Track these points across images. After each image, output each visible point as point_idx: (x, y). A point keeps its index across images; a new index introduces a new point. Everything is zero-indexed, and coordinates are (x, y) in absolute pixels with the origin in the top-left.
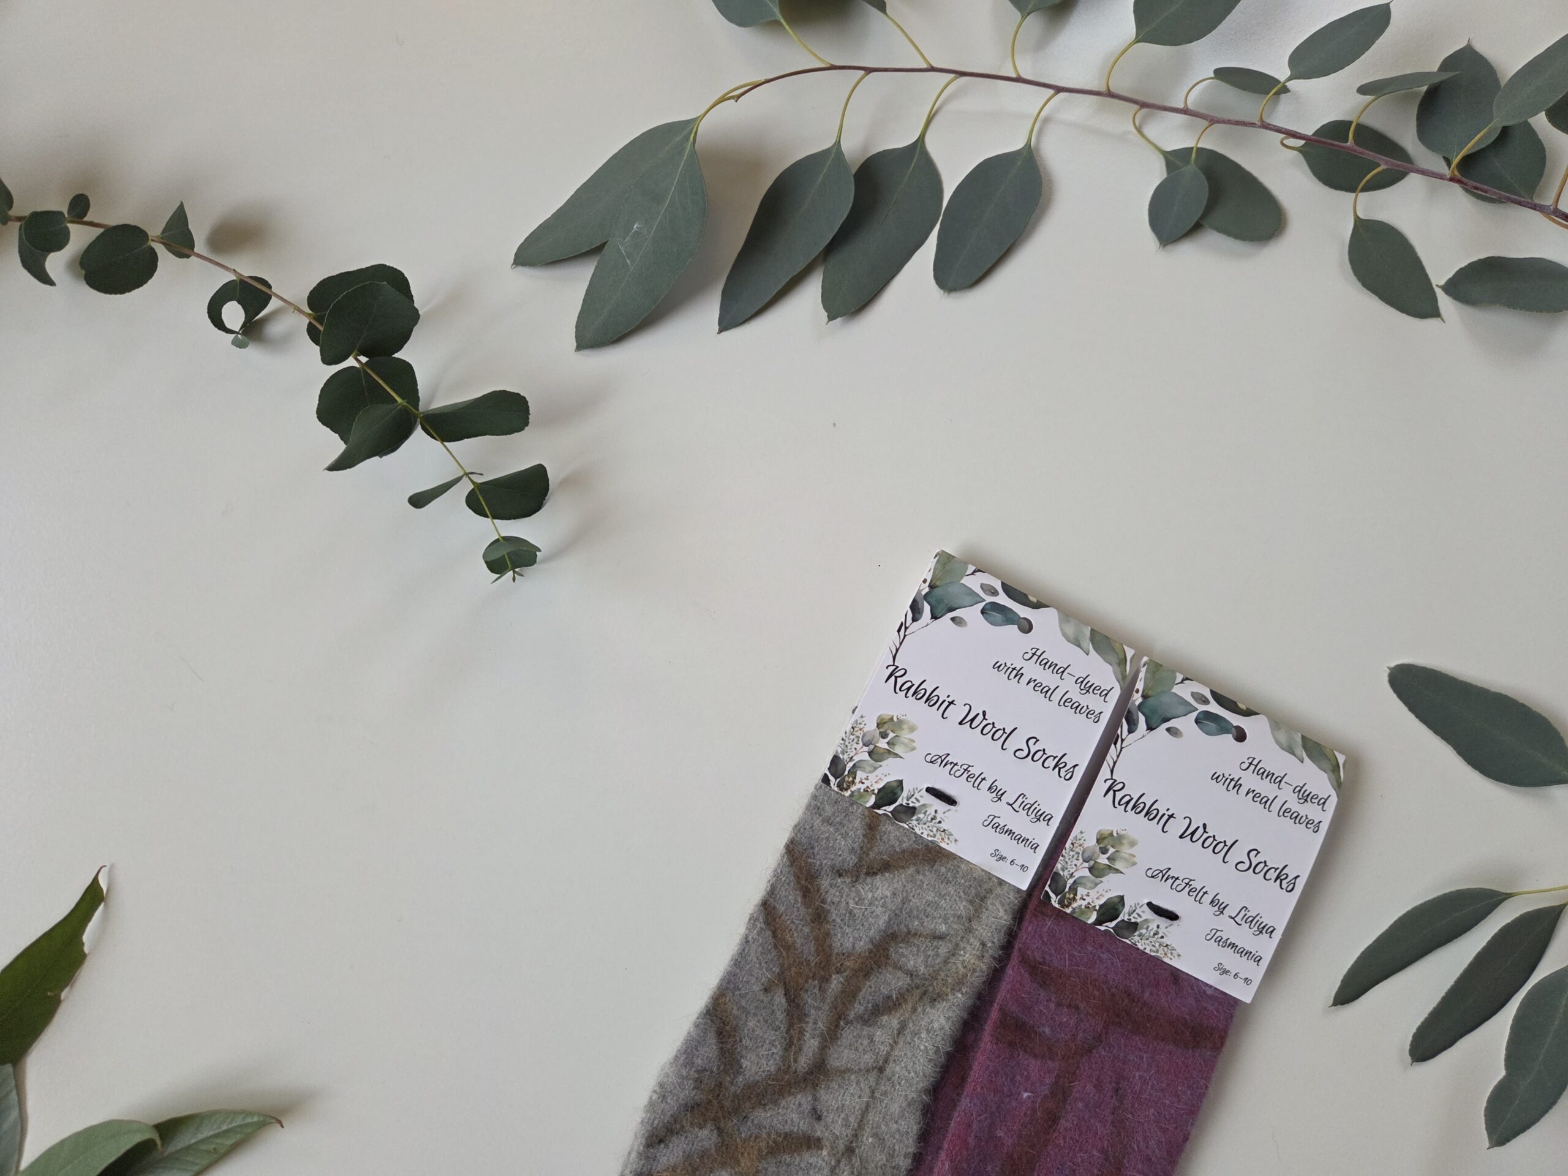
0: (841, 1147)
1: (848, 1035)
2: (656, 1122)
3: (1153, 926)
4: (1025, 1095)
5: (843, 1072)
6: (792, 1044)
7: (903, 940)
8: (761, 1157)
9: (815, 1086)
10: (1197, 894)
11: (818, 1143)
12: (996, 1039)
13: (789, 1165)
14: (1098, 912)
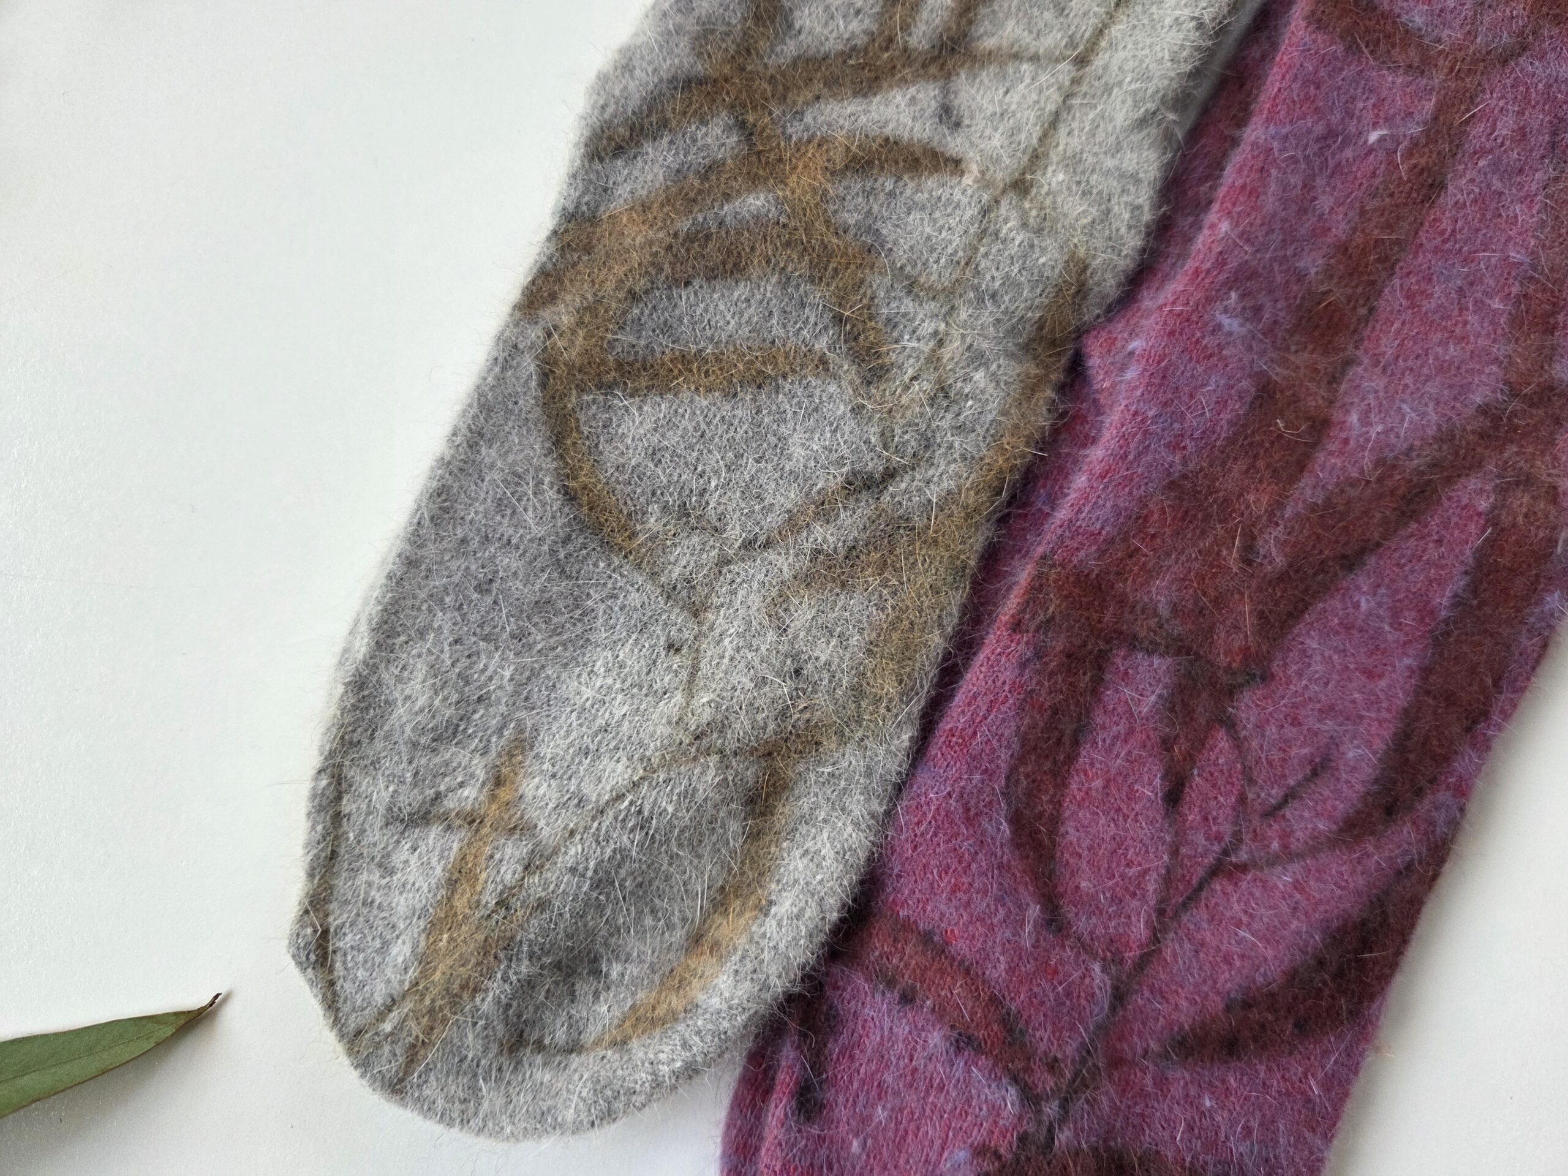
0: (1001, 176)
2: (610, 110)
4: (1373, 137)
8: (833, 173)
9: (946, 76)
11: (956, 165)
12: (1317, 22)
13: (892, 194)
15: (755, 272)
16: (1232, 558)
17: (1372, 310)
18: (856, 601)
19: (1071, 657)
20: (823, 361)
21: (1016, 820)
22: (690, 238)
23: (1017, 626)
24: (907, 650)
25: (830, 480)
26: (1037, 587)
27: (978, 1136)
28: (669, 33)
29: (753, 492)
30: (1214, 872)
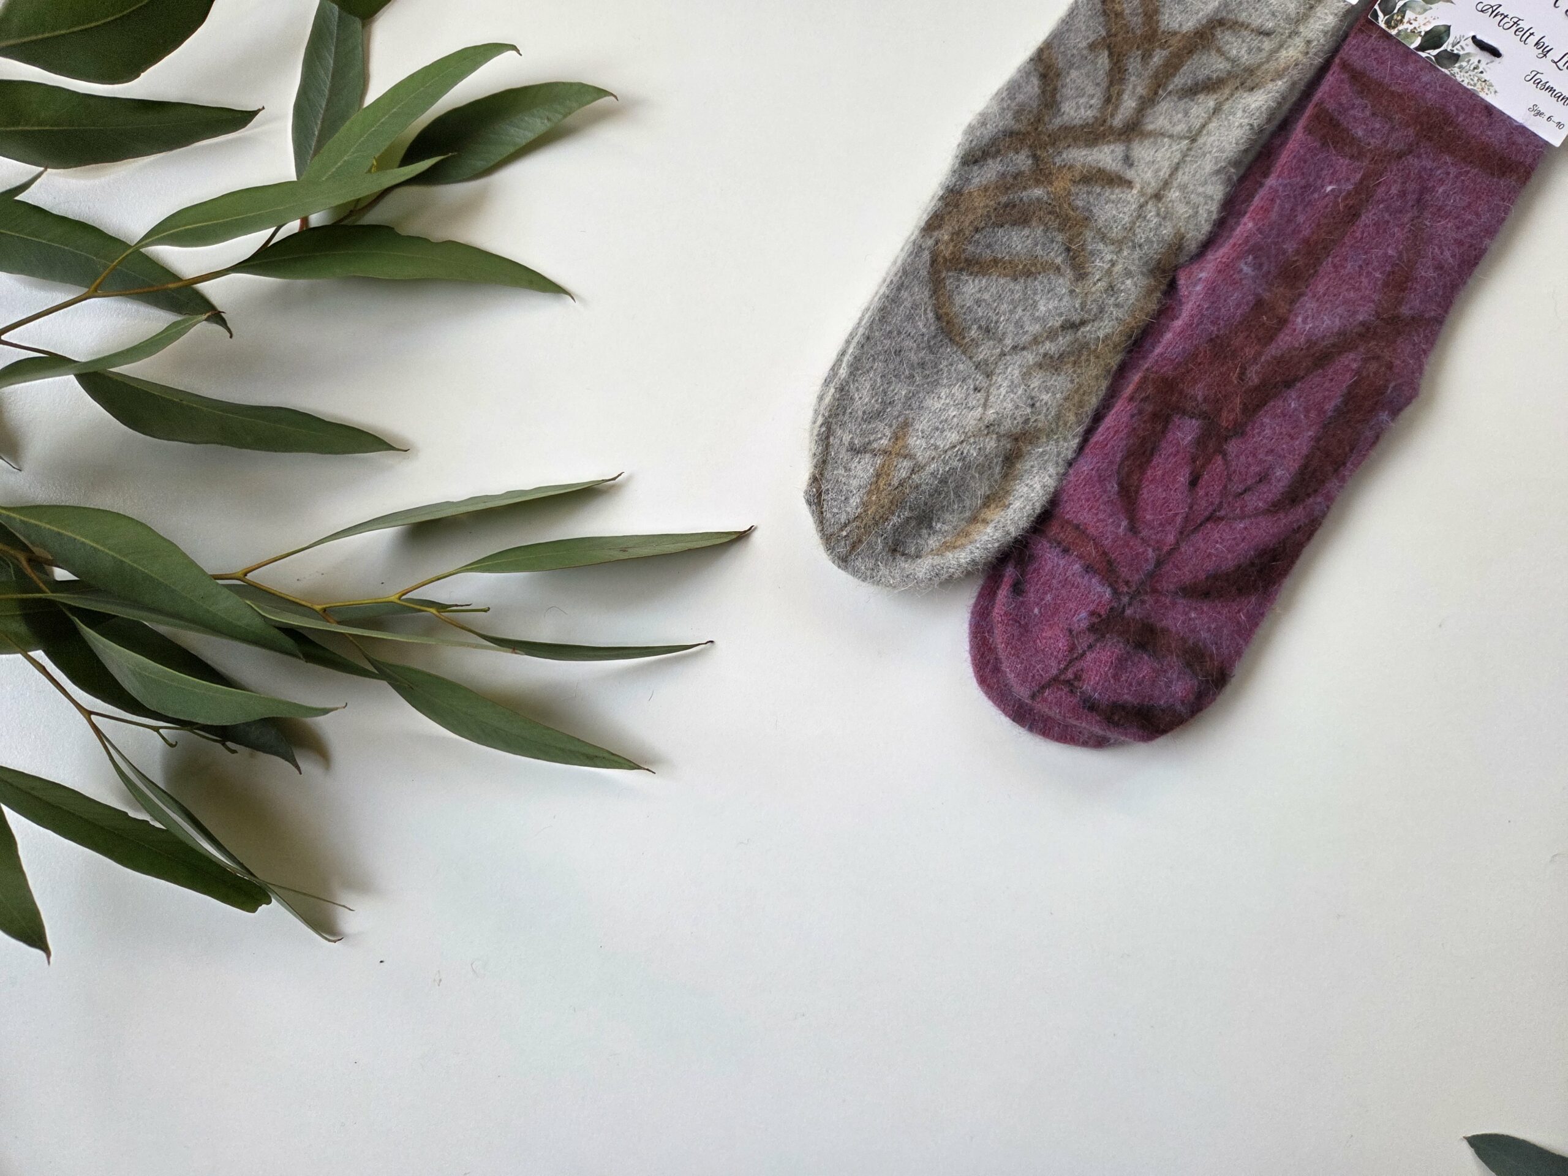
0: (1150, 191)
1: (1164, 106)
2: (974, 143)
3: (1474, 61)
4: (1329, 188)
5: (1155, 134)
6: (1110, 100)
7: (1231, 27)
8: (1074, 182)
9: (1129, 141)
10: (1524, 34)
11: (1129, 184)
12: (1308, 130)
13: (1099, 194)
14: (1423, 37)
15: (1034, 224)
16: (1234, 378)
17: (1316, 271)
18: (1061, 378)
19: (1155, 416)
20: (1058, 269)
21: (1120, 484)
22: (1006, 206)
23: (1131, 399)
24: (1081, 404)
25: (1057, 322)
26: (1144, 379)
27: (1092, 607)
28: (1004, 109)
29: (1019, 324)
30: (1208, 519)
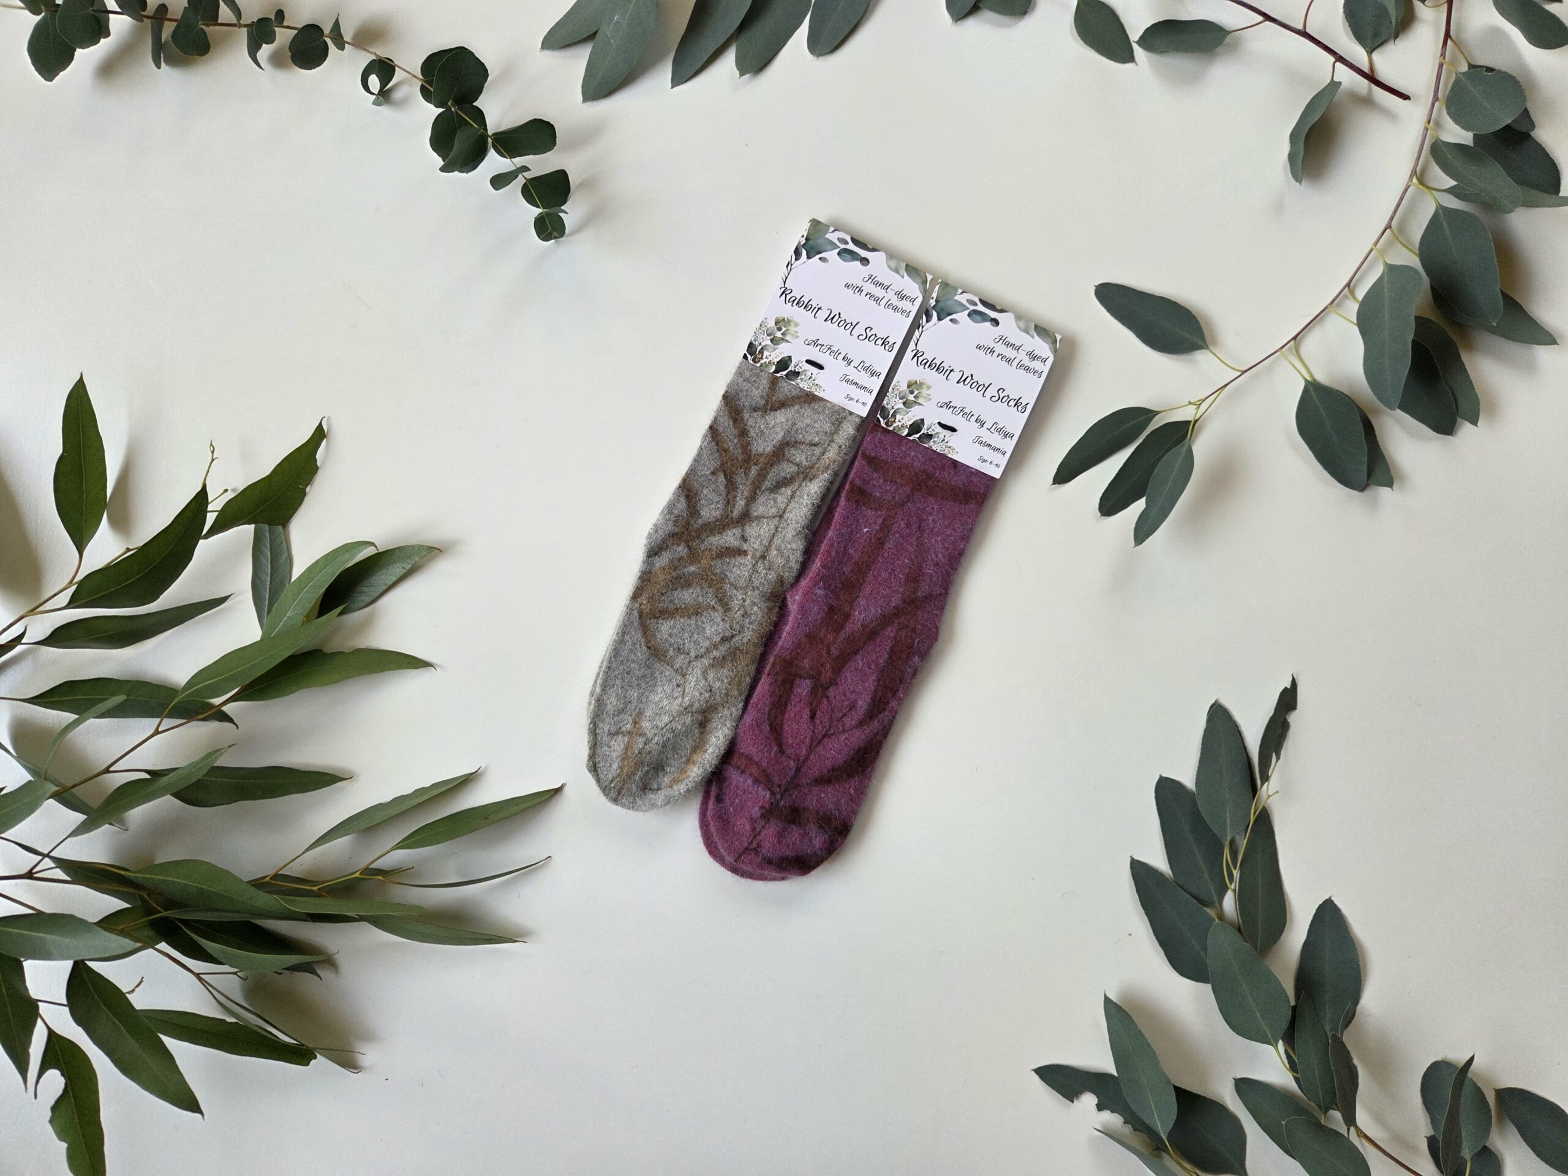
0: (758, 554)
1: (762, 499)
2: (652, 543)
3: (941, 436)
4: (866, 530)
5: (758, 518)
6: (729, 502)
7: (793, 446)
8: (712, 559)
9: (743, 525)
10: (968, 416)
11: (745, 553)
12: (848, 499)
13: (729, 563)
14: (909, 428)
15: (694, 586)
16: (824, 653)
17: (864, 581)
18: (725, 671)
19: (784, 682)
20: (713, 607)
21: (771, 725)
22: (676, 578)
23: (769, 674)
24: (740, 682)
25: (717, 639)
26: (774, 664)
27: (760, 804)
28: (667, 520)
29: (696, 643)
30: (824, 737)
